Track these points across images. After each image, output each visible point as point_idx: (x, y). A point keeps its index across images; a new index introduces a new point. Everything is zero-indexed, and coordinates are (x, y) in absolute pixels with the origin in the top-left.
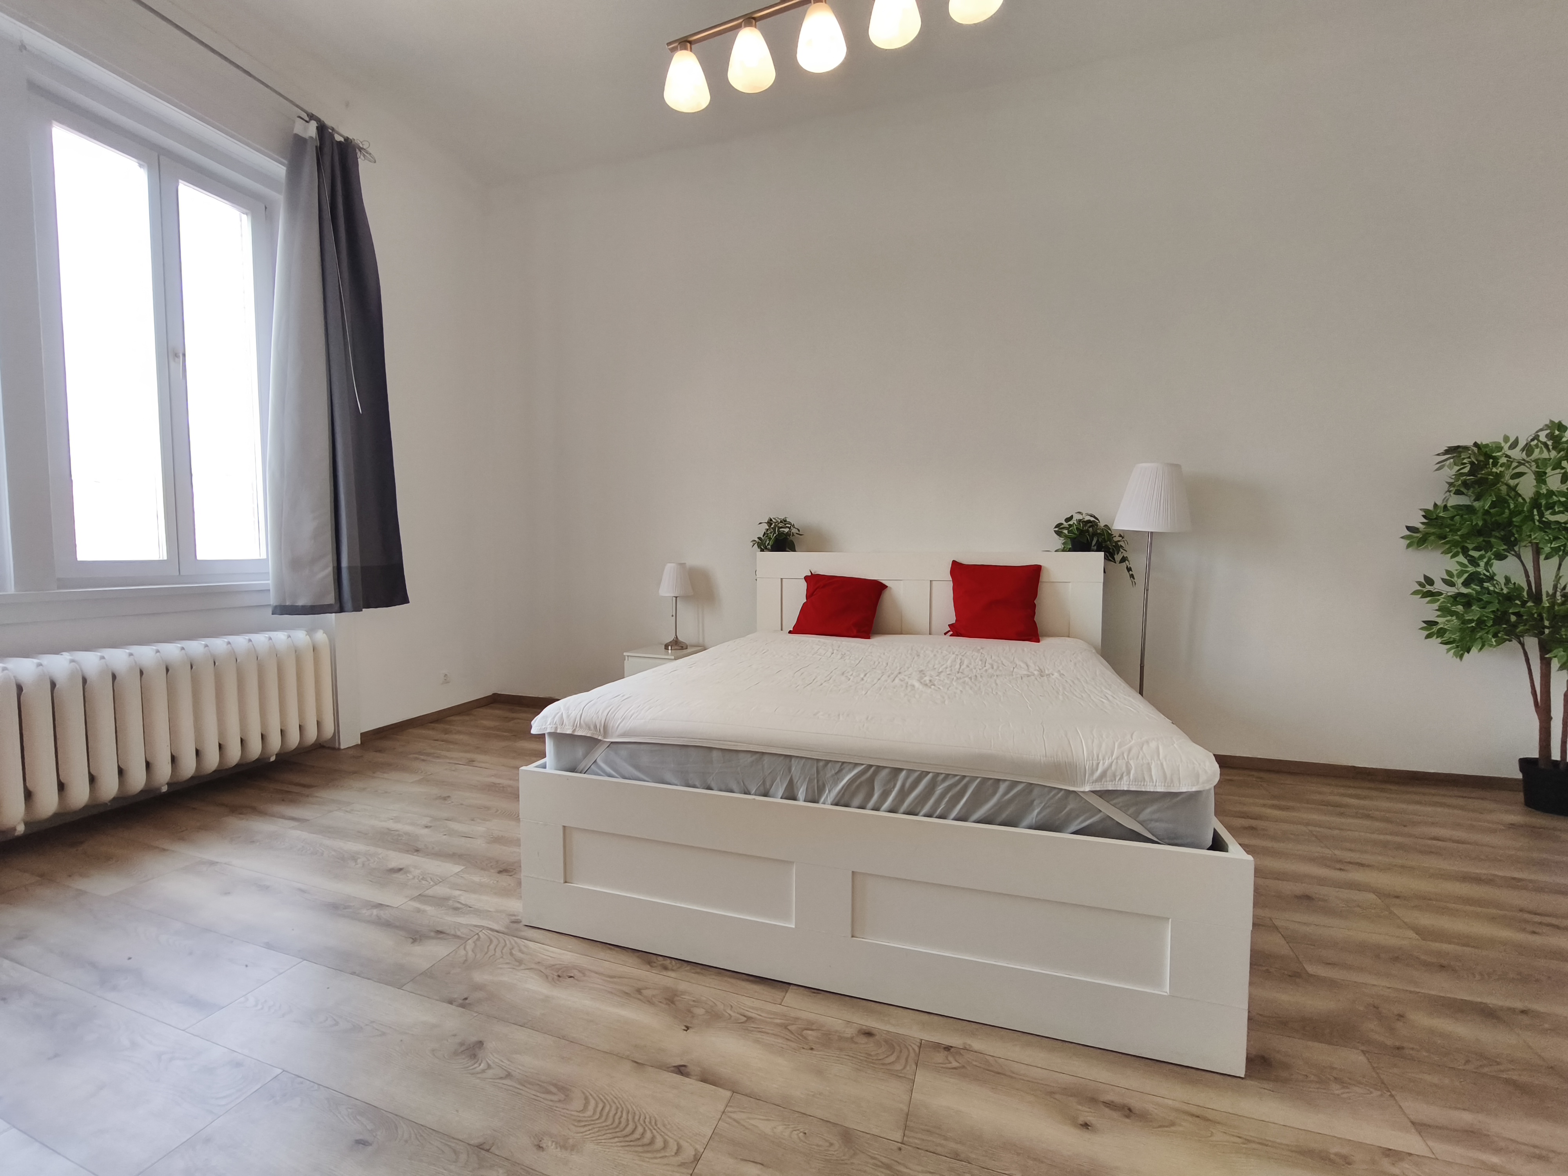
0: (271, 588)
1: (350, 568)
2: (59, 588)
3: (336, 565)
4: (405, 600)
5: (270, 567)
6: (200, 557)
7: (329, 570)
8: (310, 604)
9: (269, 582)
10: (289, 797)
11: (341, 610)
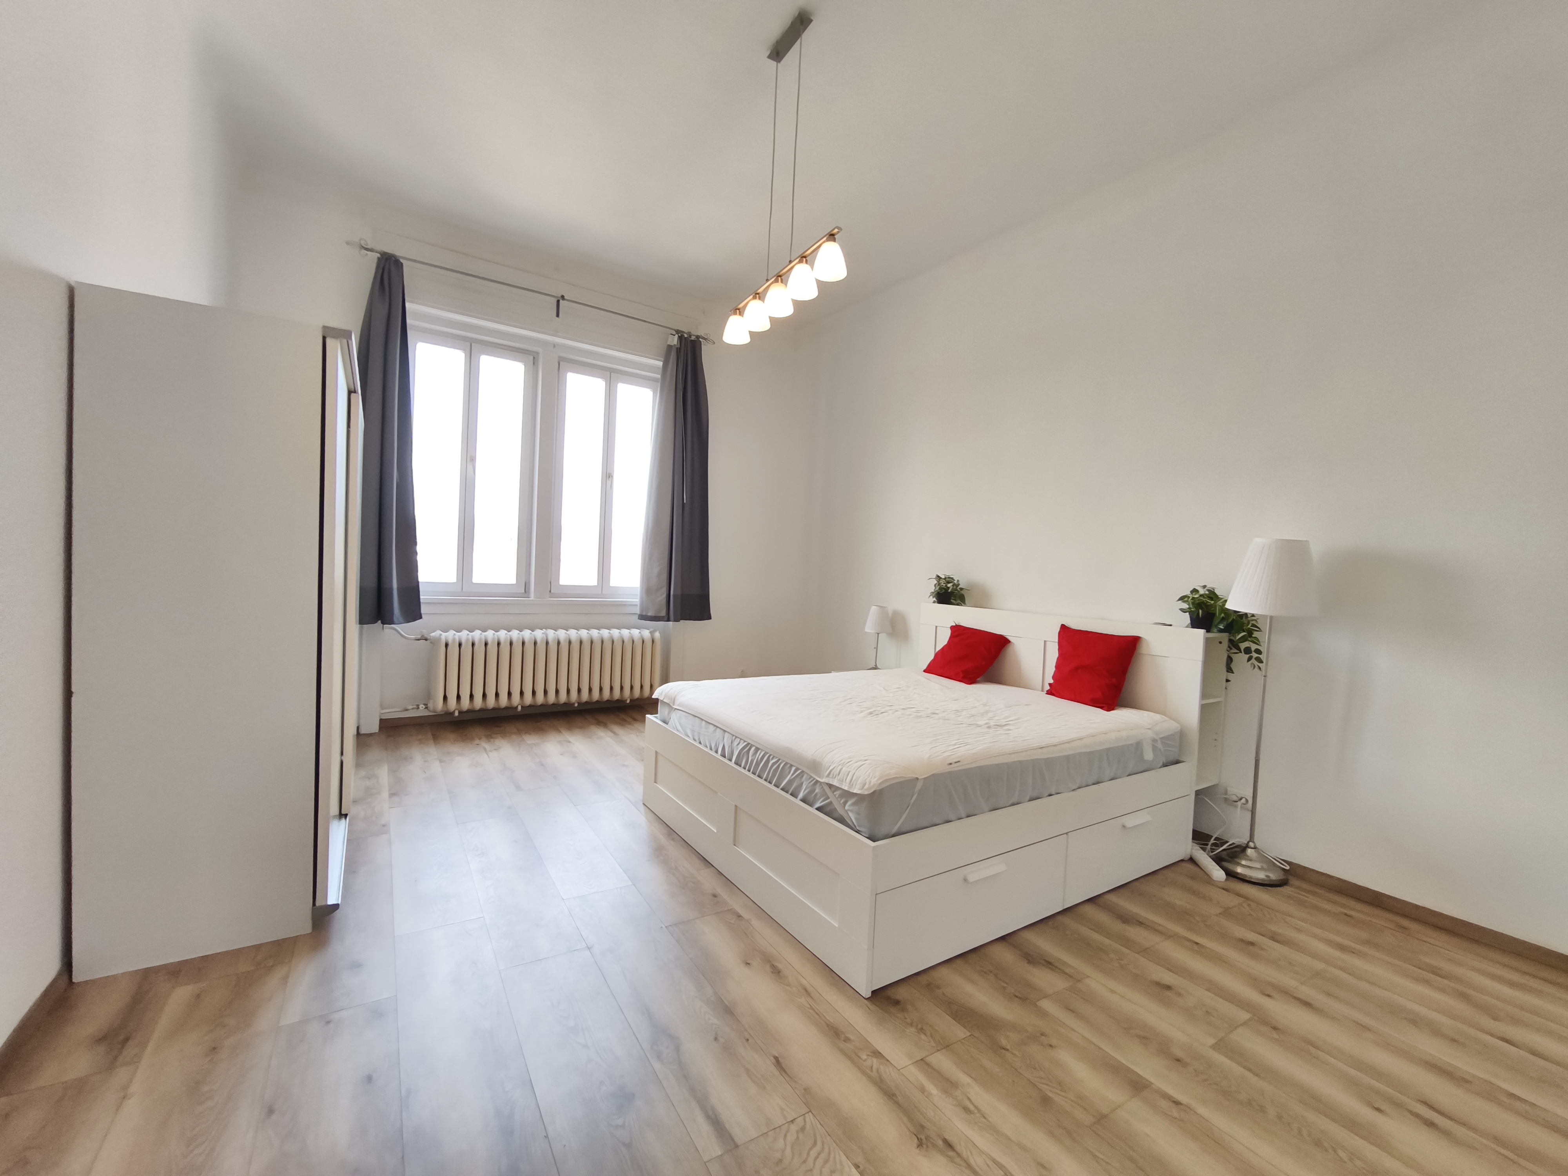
0: (638, 604)
1: (674, 595)
2: (550, 597)
3: (668, 593)
4: (709, 618)
5: (638, 592)
6: (611, 585)
7: (664, 596)
8: (654, 615)
9: (637, 600)
10: (623, 723)
11: (668, 620)
